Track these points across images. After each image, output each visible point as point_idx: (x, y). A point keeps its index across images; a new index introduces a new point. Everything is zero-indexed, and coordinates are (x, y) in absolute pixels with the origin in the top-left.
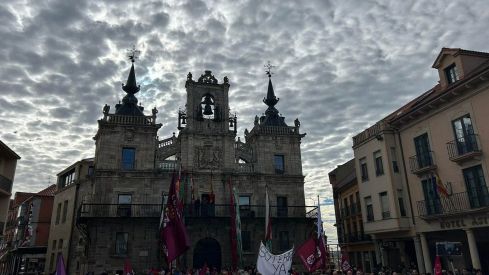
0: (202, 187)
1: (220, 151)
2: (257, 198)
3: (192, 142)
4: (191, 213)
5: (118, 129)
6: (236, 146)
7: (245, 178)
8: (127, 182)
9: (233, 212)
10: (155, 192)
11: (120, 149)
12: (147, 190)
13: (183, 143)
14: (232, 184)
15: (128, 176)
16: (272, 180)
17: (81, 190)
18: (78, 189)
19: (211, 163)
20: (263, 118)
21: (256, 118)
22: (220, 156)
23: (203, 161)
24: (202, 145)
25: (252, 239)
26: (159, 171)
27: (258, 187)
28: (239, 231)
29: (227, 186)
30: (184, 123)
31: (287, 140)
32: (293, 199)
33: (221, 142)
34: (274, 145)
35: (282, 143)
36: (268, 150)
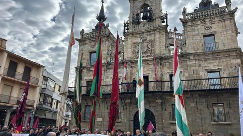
1: (153, 42)
11: (89, 54)
16: (202, 57)
19: (145, 52)
22: (152, 46)
27: (187, 66)
30: (128, 29)
31: (217, 20)
32: (227, 72)
33: (153, 35)
34: (203, 27)
35: (212, 23)
36: (197, 32)
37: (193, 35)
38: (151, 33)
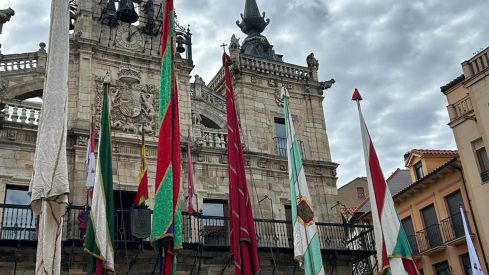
19: (136, 119)
31: (297, 91)
34: (272, 97)
36: (261, 106)
37: (257, 111)
38: (152, 67)
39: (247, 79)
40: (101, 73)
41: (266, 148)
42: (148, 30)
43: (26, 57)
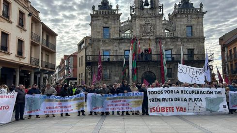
0: (144, 46)
1: (154, 26)
2: (176, 50)
3: (138, 22)
4: (139, 59)
5: (100, 18)
6: (163, 22)
7: (169, 40)
8: (107, 45)
9: (162, 58)
10: (121, 49)
11: (102, 28)
12: (117, 48)
13: (133, 23)
14: (161, 43)
15: (107, 41)
16: (185, 40)
17: (87, 51)
18: (86, 50)
19: (149, 33)
20: (179, 5)
21: (176, 5)
22: (154, 29)
23: (145, 32)
24: (144, 23)
25: (173, 72)
26: (122, 39)
27: (176, 45)
28: (165, 68)
29: (158, 45)
30: (133, 12)
31: (194, 16)
32: (197, 50)
33: (154, 21)
34: (186, 20)
35: (191, 18)
36: (182, 23)
37: (181, 25)
38: (153, 18)
39: (179, 16)
40: (141, 23)
41: (183, 35)
42: (152, 8)
43: (126, 22)
